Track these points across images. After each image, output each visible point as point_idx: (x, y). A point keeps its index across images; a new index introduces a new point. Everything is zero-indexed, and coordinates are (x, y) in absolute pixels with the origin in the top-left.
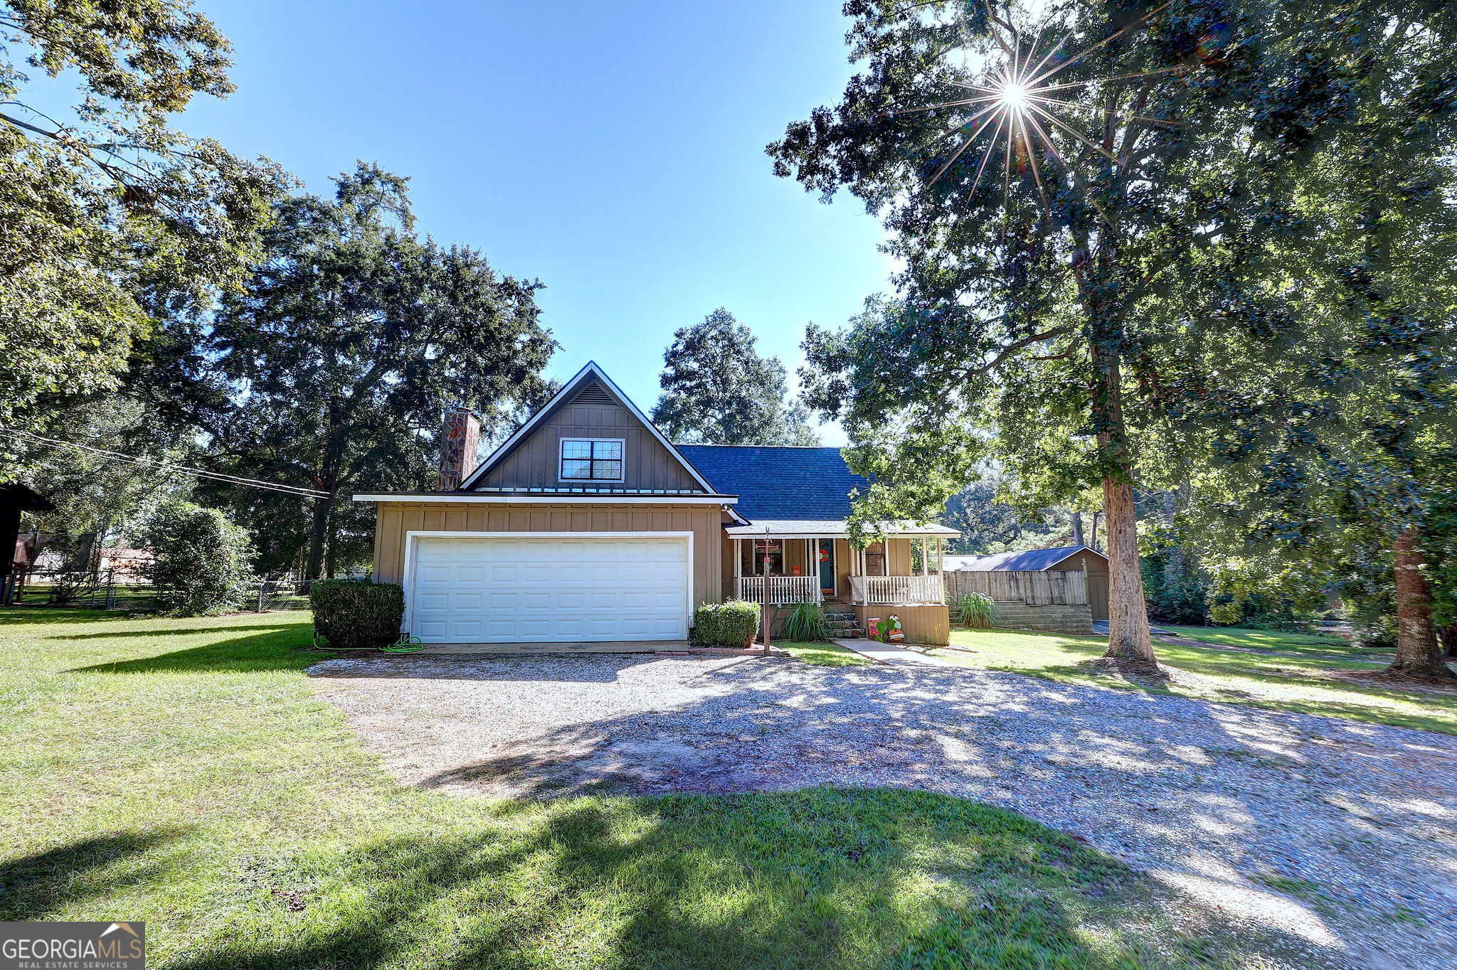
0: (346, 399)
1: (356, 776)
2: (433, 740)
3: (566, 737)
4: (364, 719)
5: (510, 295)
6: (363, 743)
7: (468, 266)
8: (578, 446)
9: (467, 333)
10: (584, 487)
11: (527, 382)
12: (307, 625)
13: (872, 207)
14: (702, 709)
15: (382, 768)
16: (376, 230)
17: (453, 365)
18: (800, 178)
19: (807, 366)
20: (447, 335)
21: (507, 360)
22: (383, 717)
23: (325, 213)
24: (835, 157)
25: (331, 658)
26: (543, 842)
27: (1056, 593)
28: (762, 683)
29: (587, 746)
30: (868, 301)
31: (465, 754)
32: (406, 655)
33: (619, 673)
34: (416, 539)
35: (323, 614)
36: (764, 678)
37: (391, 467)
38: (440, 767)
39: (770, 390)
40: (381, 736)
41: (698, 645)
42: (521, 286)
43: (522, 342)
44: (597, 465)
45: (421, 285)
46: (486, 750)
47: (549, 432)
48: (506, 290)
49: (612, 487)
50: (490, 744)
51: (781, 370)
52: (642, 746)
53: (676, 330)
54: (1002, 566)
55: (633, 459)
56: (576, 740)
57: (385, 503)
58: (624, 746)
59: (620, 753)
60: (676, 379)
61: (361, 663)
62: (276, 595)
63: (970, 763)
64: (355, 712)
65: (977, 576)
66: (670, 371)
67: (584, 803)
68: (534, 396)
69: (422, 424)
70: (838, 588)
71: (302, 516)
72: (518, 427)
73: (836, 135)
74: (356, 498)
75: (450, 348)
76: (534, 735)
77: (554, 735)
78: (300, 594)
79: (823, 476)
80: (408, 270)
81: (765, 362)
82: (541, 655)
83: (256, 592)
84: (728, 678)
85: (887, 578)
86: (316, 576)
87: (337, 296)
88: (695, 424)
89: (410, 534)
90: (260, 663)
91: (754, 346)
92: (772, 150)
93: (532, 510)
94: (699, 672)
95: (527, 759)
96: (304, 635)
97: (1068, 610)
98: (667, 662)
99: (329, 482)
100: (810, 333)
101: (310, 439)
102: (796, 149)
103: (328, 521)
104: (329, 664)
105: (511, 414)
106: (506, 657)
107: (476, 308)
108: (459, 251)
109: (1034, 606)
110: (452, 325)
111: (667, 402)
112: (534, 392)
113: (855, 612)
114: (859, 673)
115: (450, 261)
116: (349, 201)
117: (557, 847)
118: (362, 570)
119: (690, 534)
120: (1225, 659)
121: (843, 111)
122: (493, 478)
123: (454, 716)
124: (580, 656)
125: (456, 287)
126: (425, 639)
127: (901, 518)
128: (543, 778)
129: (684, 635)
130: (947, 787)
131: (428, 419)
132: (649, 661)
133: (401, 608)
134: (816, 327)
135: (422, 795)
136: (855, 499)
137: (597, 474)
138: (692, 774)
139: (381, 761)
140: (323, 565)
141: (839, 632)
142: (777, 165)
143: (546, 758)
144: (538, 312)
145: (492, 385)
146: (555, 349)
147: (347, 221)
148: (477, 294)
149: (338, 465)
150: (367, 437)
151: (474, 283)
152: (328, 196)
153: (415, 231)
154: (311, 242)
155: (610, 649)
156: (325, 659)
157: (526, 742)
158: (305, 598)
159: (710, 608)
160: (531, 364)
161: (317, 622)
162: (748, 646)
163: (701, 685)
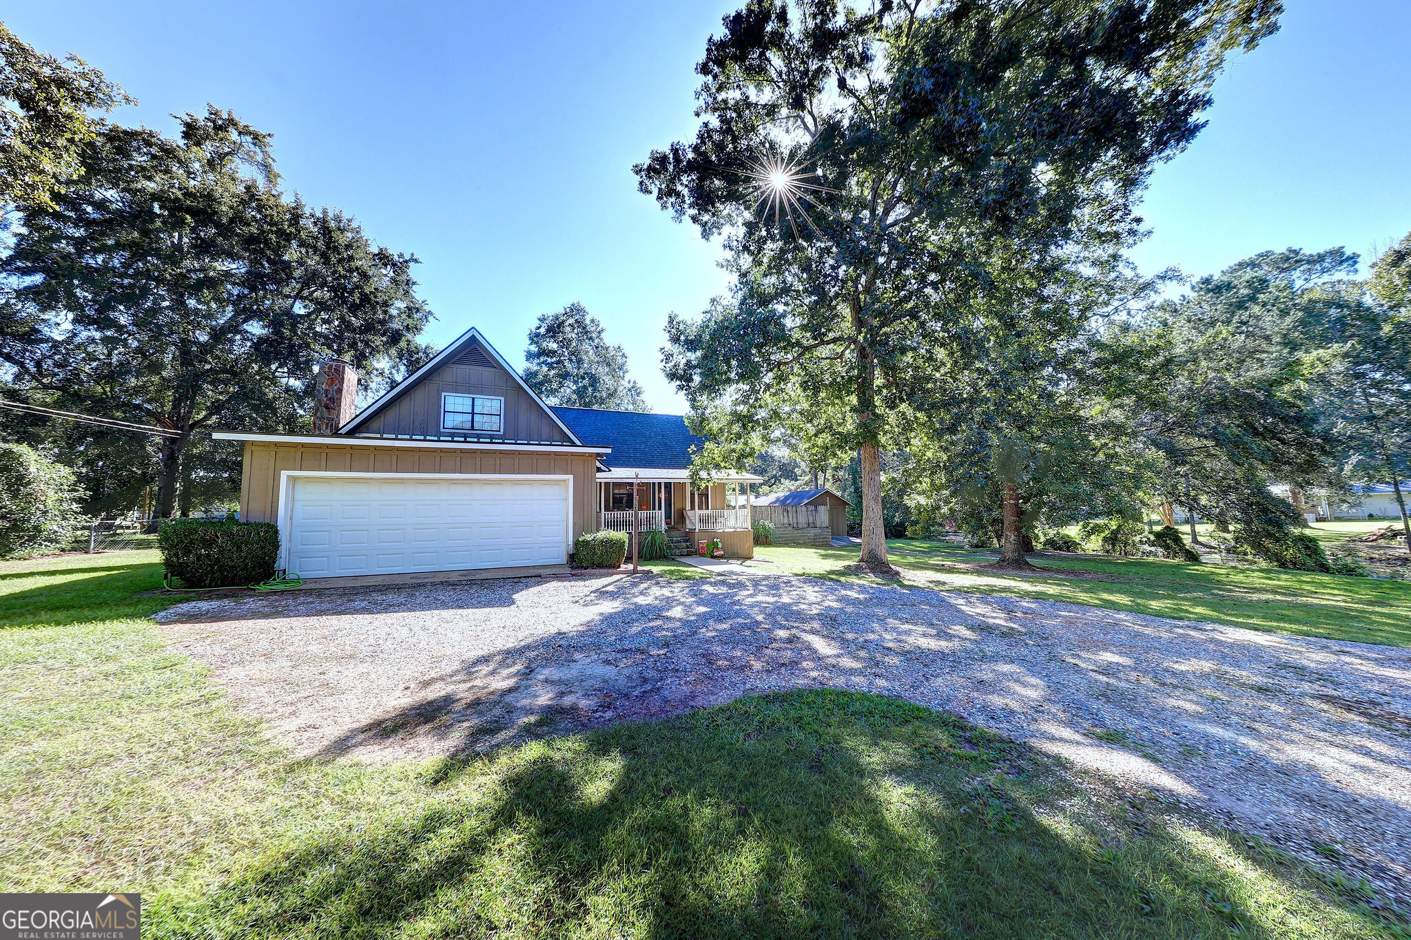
0: (199, 343)
1: (230, 753)
2: (330, 689)
3: (485, 669)
4: (236, 672)
5: (385, 265)
6: (238, 703)
7: (342, 231)
8: (459, 400)
9: (339, 291)
10: (465, 436)
11: (403, 344)
12: (156, 565)
13: (706, 234)
14: (603, 626)
15: (268, 735)
16: (233, 179)
17: (325, 321)
18: (659, 198)
19: (669, 346)
20: (317, 294)
21: (382, 322)
22: (263, 666)
23: (168, 151)
24: (686, 186)
25: (188, 600)
26: (504, 817)
27: (811, 521)
28: (642, 598)
29: (509, 677)
30: (713, 301)
31: (375, 702)
32: (283, 592)
33: (515, 596)
34: (293, 480)
35: (176, 555)
36: (641, 593)
37: (256, 412)
38: (346, 724)
39: (614, 370)
40: (262, 691)
41: (578, 568)
42: (396, 258)
43: (399, 309)
44: (477, 418)
45: (288, 241)
46: (398, 693)
47: (431, 387)
48: (381, 259)
49: (492, 437)
50: (401, 687)
51: (624, 356)
52: (564, 669)
53: (539, 315)
54: (775, 502)
55: (510, 415)
56: (493, 673)
57: (253, 443)
58: (546, 672)
59: (546, 681)
60: (539, 355)
61: (227, 603)
62: (115, 534)
63: (838, 656)
64: (223, 663)
65: (763, 509)
66: (534, 348)
67: (533, 751)
68: (412, 359)
69: (291, 373)
70: (677, 519)
71: (148, 456)
72: (393, 384)
73: (691, 167)
74: (216, 436)
75: (322, 306)
76: (449, 670)
77: (470, 668)
78: (148, 532)
79: (663, 436)
80: (272, 224)
81: (611, 348)
82: (434, 584)
83: (86, 533)
84: (613, 596)
85: (709, 512)
86: (166, 514)
87: (185, 240)
88: (553, 392)
89: (284, 474)
90: (86, 612)
91: (603, 335)
92: (637, 170)
93: (421, 454)
94: (586, 591)
95: (448, 700)
96: (151, 576)
97: (818, 531)
98: (554, 584)
99: (178, 421)
100: (671, 321)
101: (156, 379)
102: (657, 172)
103: (180, 461)
104: (185, 607)
105: (387, 372)
106: (398, 588)
107: (351, 271)
108: (331, 215)
109: (798, 529)
110: (324, 284)
111: (531, 373)
112: (410, 353)
113: (689, 536)
114: (711, 583)
115: (322, 223)
116: (198, 144)
117: (523, 821)
118: (222, 509)
119: (570, 477)
120: (911, 560)
121: (696, 149)
122: (375, 424)
123: (352, 657)
124: (472, 583)
125: (328, 248)
126: (303, 575)
127: (726, 468)
128: (475, 721)
129: (563, 559)
130: (840, 682)
131: (299, 368)
132: (538, 584)
133: (276, 545)
134: (676, 316)
135: (328, 769)
136: (692, 454)
137: (476, 426)
138: (627, 696)
139: (264, 726)
140: (176, 504)
141: (677, 551)
142: (641, 183)
143: (470, 697)
144: (414, 283)
145: (367, 344)
146: (430, 318)
147: (197, 165)
148: (351, 258)
149: (191, 407)
150: (226, 382)
151: (348, 247)
152: (173, 135)
153: (280, 188)
154: (150, 179)
155: (500, 575)
156: (181, 601)
157: (442, 679)
158: (152, 537)
159: (589, 537)
160: (408, 328)
161: (168, 563)
162: (619, 567)
163: (591, 603)
